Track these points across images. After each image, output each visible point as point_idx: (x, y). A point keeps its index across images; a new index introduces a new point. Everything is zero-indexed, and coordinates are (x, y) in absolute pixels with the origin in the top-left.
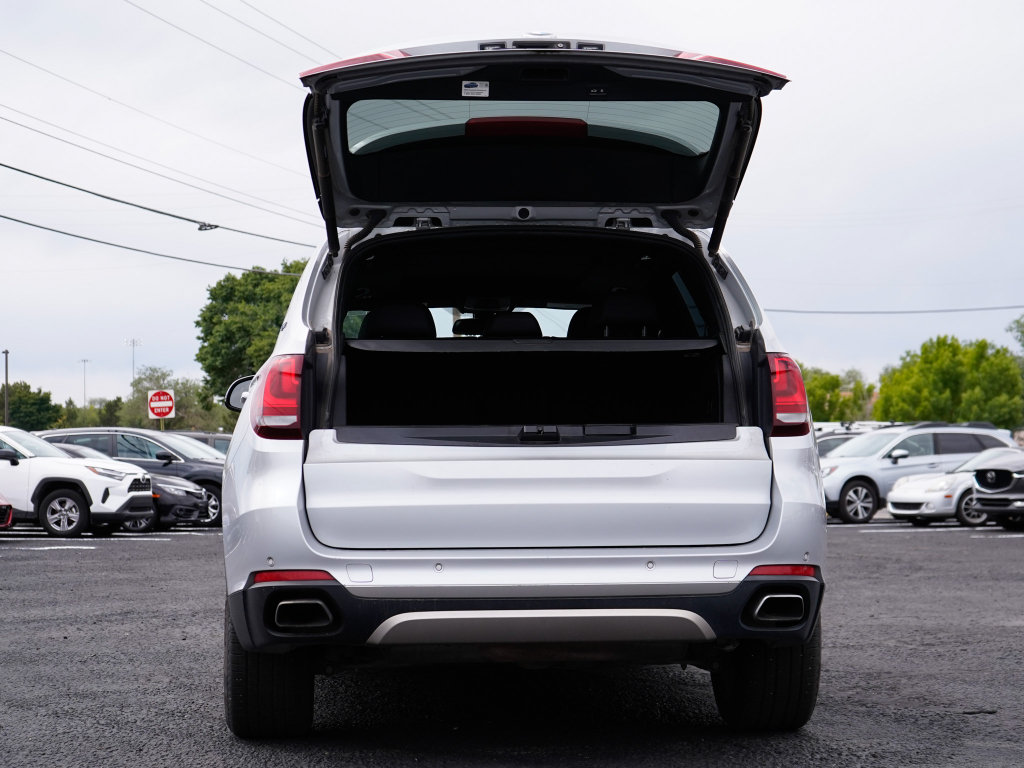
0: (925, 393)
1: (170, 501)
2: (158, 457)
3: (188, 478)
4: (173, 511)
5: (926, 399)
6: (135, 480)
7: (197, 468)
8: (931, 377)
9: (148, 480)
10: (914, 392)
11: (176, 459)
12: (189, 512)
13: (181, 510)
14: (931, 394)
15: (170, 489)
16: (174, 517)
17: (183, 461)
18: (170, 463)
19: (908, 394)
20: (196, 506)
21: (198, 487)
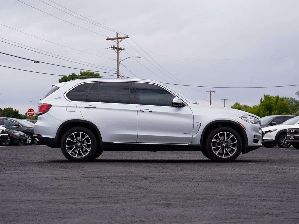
0: (261, 111)
1: (15, 137)
2: (15, 126)
3: (22, 132)
4: (16, 140)
5: (261, 113)
6: (3, 131)
7: (26, 129)
8: (263, 107)
9: (7, 131)
10: (258, 111)
11: (20, 126)
12: (21, 140)
13: (18, 140)
14: (263, 112)
15: (16, 134)
16: (16, 142)
17: (22, 127)
18: (18, 127)
19: (256, 112)
20: (23, 139)
21: (24, 134)
